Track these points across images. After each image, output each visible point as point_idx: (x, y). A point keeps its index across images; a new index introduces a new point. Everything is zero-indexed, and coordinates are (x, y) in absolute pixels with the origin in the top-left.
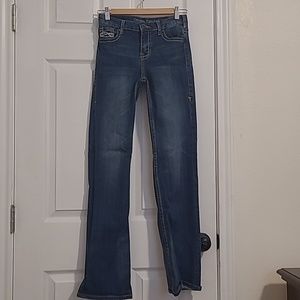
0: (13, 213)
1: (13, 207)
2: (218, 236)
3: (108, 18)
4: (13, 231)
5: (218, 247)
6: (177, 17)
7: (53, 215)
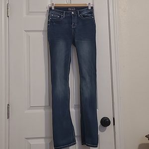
3: (53, 8)
5: (114, 124)
6: (90, 8)
7: (29, 109)
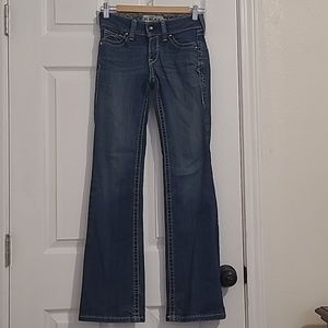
0: (8, 244)
1: (8, 236)
2: (245, 269)
4: (8, 264)
5: (246, 282)
6: (195, 18)
7: (53, 246)
